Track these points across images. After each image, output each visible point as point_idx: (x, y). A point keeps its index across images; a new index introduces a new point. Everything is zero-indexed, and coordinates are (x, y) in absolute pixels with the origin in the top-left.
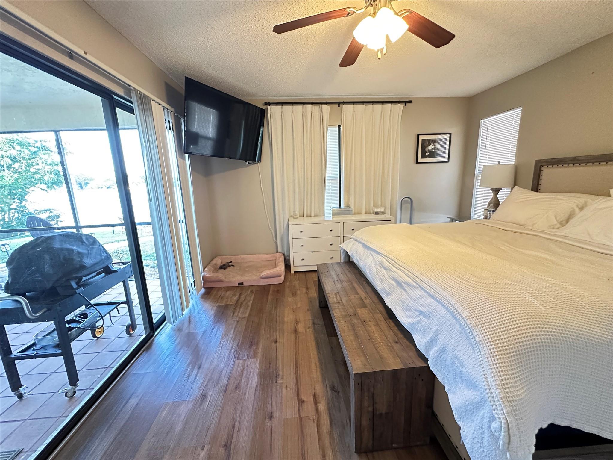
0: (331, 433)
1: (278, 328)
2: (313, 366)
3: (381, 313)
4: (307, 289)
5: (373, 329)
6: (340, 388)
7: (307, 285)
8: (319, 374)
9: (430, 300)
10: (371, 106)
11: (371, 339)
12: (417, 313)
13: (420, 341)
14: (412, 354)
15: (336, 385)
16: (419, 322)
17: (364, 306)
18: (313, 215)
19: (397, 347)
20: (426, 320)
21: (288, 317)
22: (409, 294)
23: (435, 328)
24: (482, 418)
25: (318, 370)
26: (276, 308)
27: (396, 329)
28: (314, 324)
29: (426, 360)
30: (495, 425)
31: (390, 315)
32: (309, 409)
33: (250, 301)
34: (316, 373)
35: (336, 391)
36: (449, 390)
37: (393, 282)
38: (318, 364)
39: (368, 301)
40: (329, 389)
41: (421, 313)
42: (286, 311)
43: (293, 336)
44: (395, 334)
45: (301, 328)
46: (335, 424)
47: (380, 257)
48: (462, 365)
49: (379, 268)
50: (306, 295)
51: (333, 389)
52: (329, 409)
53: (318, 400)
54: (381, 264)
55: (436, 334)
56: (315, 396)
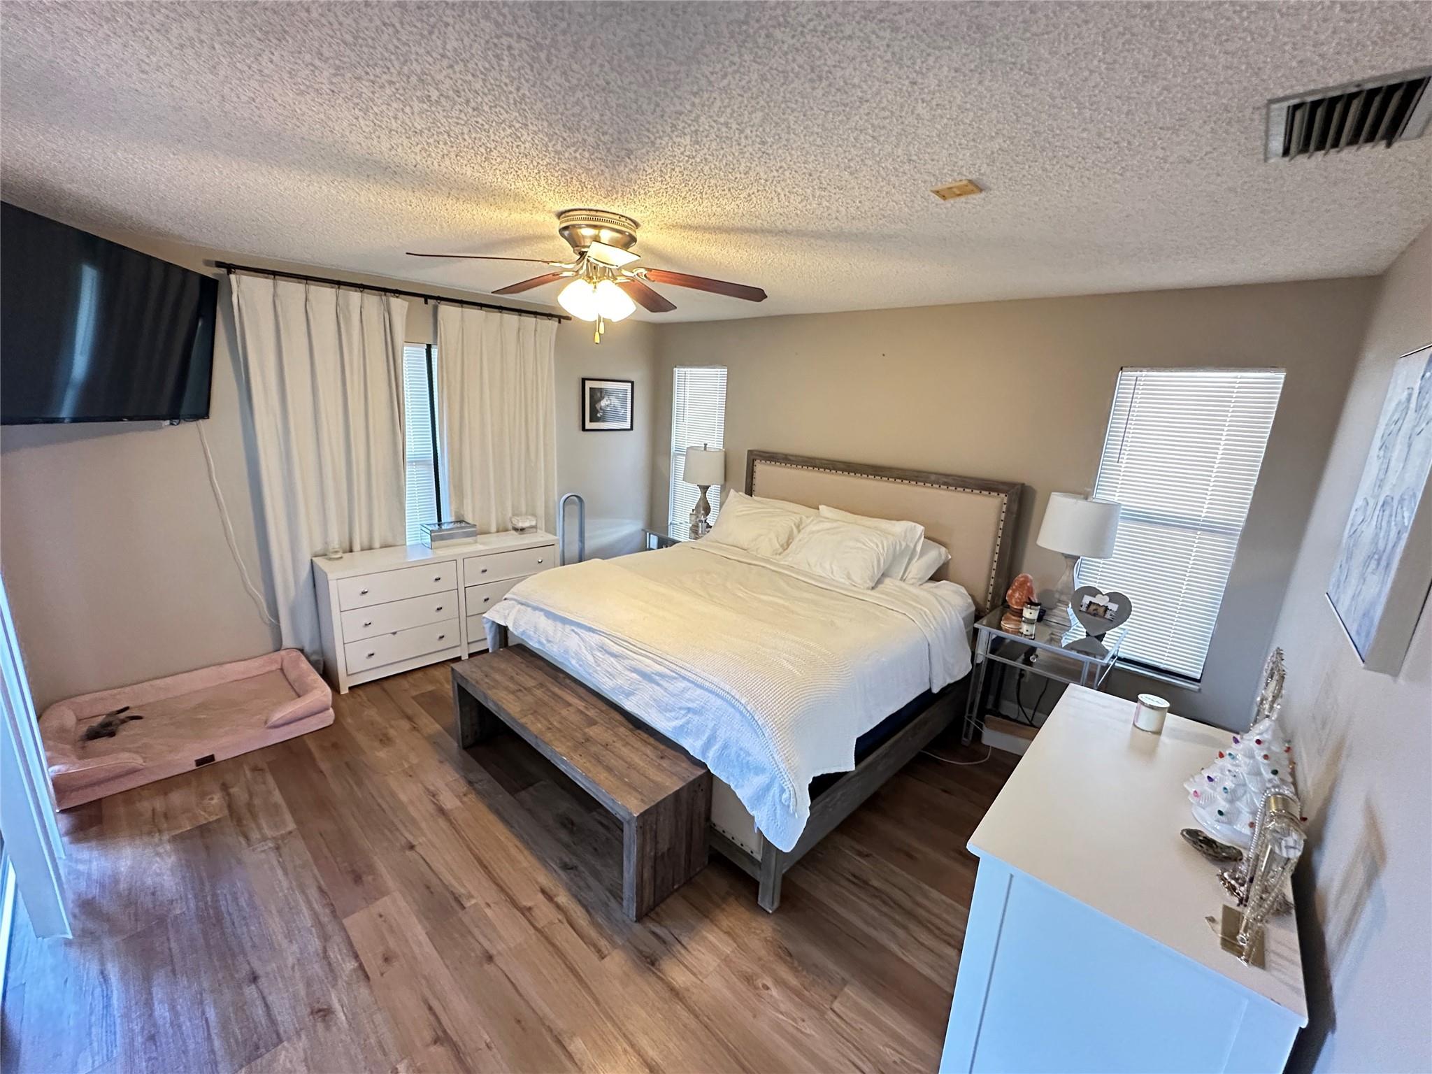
0: (594, 923)
1: (396, 821)
2: (513, 851)
3: (622, 725)
4: (410, 718)
5: (625, 751)
6: (575, 861)
7: (403, 712)
8: (531, 858)
9: (699, 691)
10: (496, 316)
11: (631, 766)
12: (683, 712)
13: (692, 745)
14: (686, 764)
15: (567, 860)
16: (688, 723)
17: (592, 723)
18: (377, 545)
19: (665, 763)
20: (696, 718)
21: (407, 792)
22: (665, 689)
23: (711, 725)
24: (773, 796)
25: (526, 853)
26: (360, 783)
27: (652, 740)
28: (470, 783)
29: (704, 765)
30: (785, 796)
31: (637, 724)
32: (545, 913)
33: (269, 792)
34: (525, 860)
35: (572, 868)
36: (736, 786)
37: (634, 675)
38: (519, 844)
39: (592, 711)
40: (560, 872)
41: (689, 710)
42: (393, 784)
43: (442, 822)
44: (655, 748)
45: (449, 801)
46: (593, 908)
47: (597, 636)
48: (748, 754)
49: (599, 654)
50: (416, 733)
51: (566, 867)
52: (575, 896)
53: (551, 893)
54: (602, 648)
55: (714, 730)
56: (543, 891)
